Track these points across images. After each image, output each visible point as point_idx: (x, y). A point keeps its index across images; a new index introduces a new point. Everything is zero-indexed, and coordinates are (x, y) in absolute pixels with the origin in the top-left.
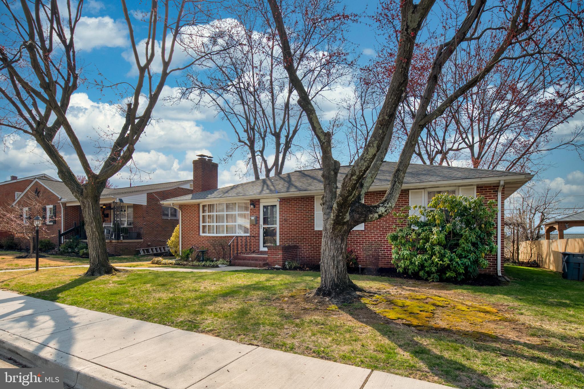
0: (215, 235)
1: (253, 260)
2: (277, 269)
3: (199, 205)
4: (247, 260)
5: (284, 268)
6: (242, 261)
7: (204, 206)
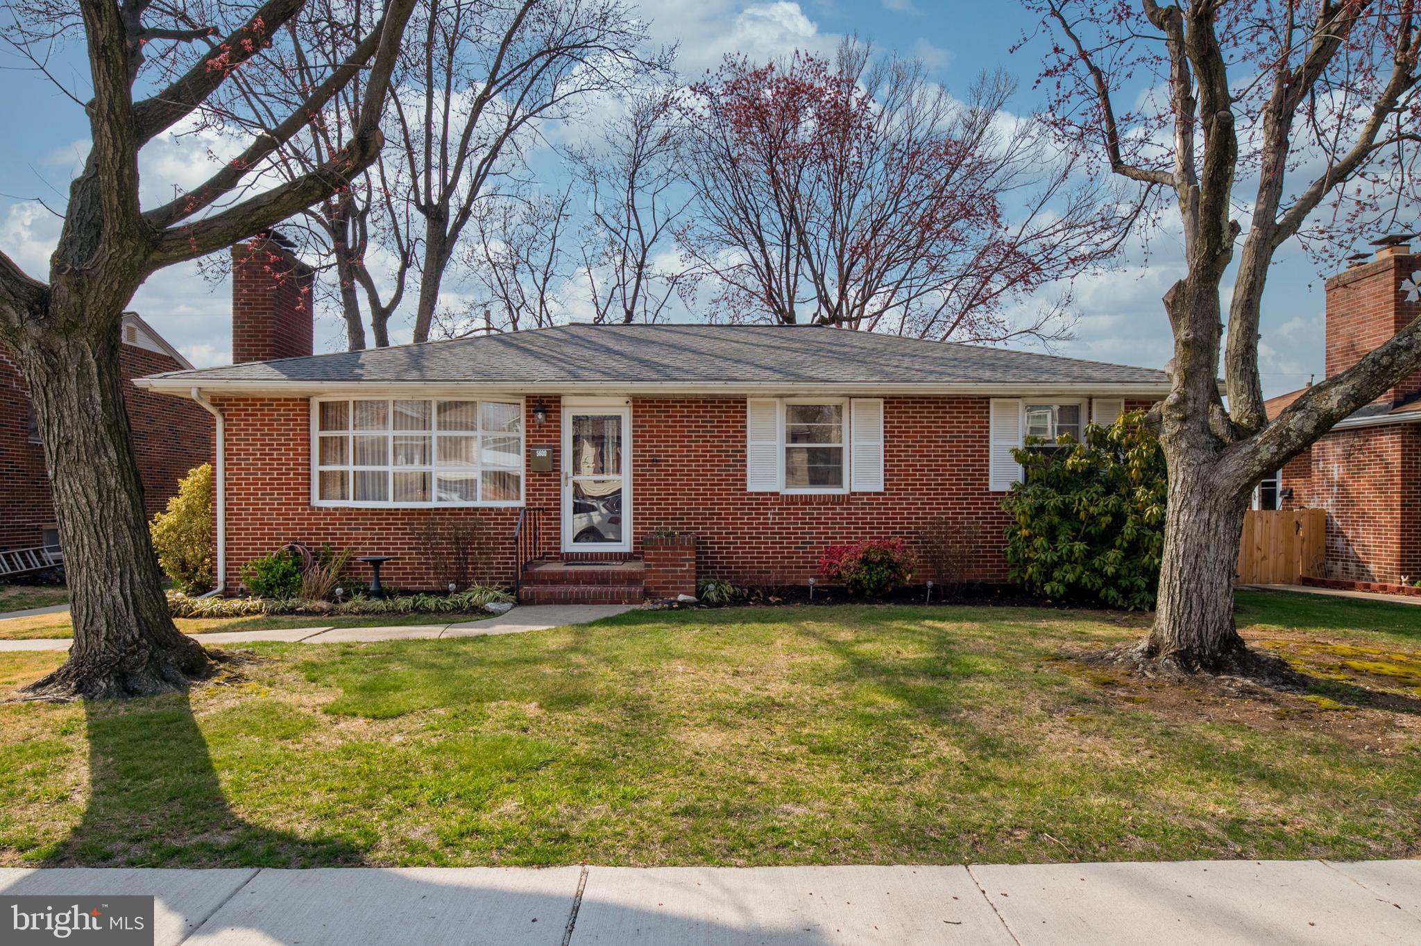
0: (351, 503)
1: (590, 583)
2: (683, 605)
3: (306, 400)
4: (569, 582)
5: (702, 600)
6: (550, 588)
7: (324, 406)
